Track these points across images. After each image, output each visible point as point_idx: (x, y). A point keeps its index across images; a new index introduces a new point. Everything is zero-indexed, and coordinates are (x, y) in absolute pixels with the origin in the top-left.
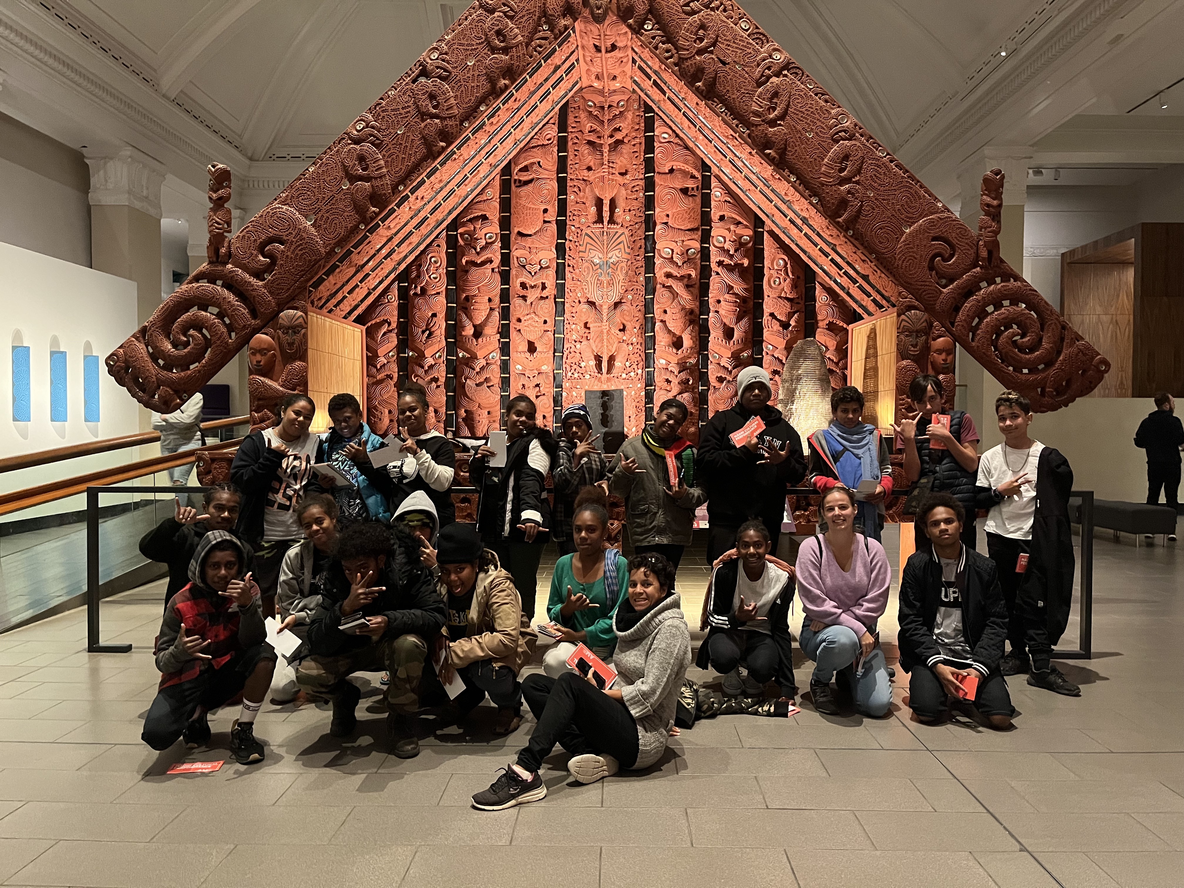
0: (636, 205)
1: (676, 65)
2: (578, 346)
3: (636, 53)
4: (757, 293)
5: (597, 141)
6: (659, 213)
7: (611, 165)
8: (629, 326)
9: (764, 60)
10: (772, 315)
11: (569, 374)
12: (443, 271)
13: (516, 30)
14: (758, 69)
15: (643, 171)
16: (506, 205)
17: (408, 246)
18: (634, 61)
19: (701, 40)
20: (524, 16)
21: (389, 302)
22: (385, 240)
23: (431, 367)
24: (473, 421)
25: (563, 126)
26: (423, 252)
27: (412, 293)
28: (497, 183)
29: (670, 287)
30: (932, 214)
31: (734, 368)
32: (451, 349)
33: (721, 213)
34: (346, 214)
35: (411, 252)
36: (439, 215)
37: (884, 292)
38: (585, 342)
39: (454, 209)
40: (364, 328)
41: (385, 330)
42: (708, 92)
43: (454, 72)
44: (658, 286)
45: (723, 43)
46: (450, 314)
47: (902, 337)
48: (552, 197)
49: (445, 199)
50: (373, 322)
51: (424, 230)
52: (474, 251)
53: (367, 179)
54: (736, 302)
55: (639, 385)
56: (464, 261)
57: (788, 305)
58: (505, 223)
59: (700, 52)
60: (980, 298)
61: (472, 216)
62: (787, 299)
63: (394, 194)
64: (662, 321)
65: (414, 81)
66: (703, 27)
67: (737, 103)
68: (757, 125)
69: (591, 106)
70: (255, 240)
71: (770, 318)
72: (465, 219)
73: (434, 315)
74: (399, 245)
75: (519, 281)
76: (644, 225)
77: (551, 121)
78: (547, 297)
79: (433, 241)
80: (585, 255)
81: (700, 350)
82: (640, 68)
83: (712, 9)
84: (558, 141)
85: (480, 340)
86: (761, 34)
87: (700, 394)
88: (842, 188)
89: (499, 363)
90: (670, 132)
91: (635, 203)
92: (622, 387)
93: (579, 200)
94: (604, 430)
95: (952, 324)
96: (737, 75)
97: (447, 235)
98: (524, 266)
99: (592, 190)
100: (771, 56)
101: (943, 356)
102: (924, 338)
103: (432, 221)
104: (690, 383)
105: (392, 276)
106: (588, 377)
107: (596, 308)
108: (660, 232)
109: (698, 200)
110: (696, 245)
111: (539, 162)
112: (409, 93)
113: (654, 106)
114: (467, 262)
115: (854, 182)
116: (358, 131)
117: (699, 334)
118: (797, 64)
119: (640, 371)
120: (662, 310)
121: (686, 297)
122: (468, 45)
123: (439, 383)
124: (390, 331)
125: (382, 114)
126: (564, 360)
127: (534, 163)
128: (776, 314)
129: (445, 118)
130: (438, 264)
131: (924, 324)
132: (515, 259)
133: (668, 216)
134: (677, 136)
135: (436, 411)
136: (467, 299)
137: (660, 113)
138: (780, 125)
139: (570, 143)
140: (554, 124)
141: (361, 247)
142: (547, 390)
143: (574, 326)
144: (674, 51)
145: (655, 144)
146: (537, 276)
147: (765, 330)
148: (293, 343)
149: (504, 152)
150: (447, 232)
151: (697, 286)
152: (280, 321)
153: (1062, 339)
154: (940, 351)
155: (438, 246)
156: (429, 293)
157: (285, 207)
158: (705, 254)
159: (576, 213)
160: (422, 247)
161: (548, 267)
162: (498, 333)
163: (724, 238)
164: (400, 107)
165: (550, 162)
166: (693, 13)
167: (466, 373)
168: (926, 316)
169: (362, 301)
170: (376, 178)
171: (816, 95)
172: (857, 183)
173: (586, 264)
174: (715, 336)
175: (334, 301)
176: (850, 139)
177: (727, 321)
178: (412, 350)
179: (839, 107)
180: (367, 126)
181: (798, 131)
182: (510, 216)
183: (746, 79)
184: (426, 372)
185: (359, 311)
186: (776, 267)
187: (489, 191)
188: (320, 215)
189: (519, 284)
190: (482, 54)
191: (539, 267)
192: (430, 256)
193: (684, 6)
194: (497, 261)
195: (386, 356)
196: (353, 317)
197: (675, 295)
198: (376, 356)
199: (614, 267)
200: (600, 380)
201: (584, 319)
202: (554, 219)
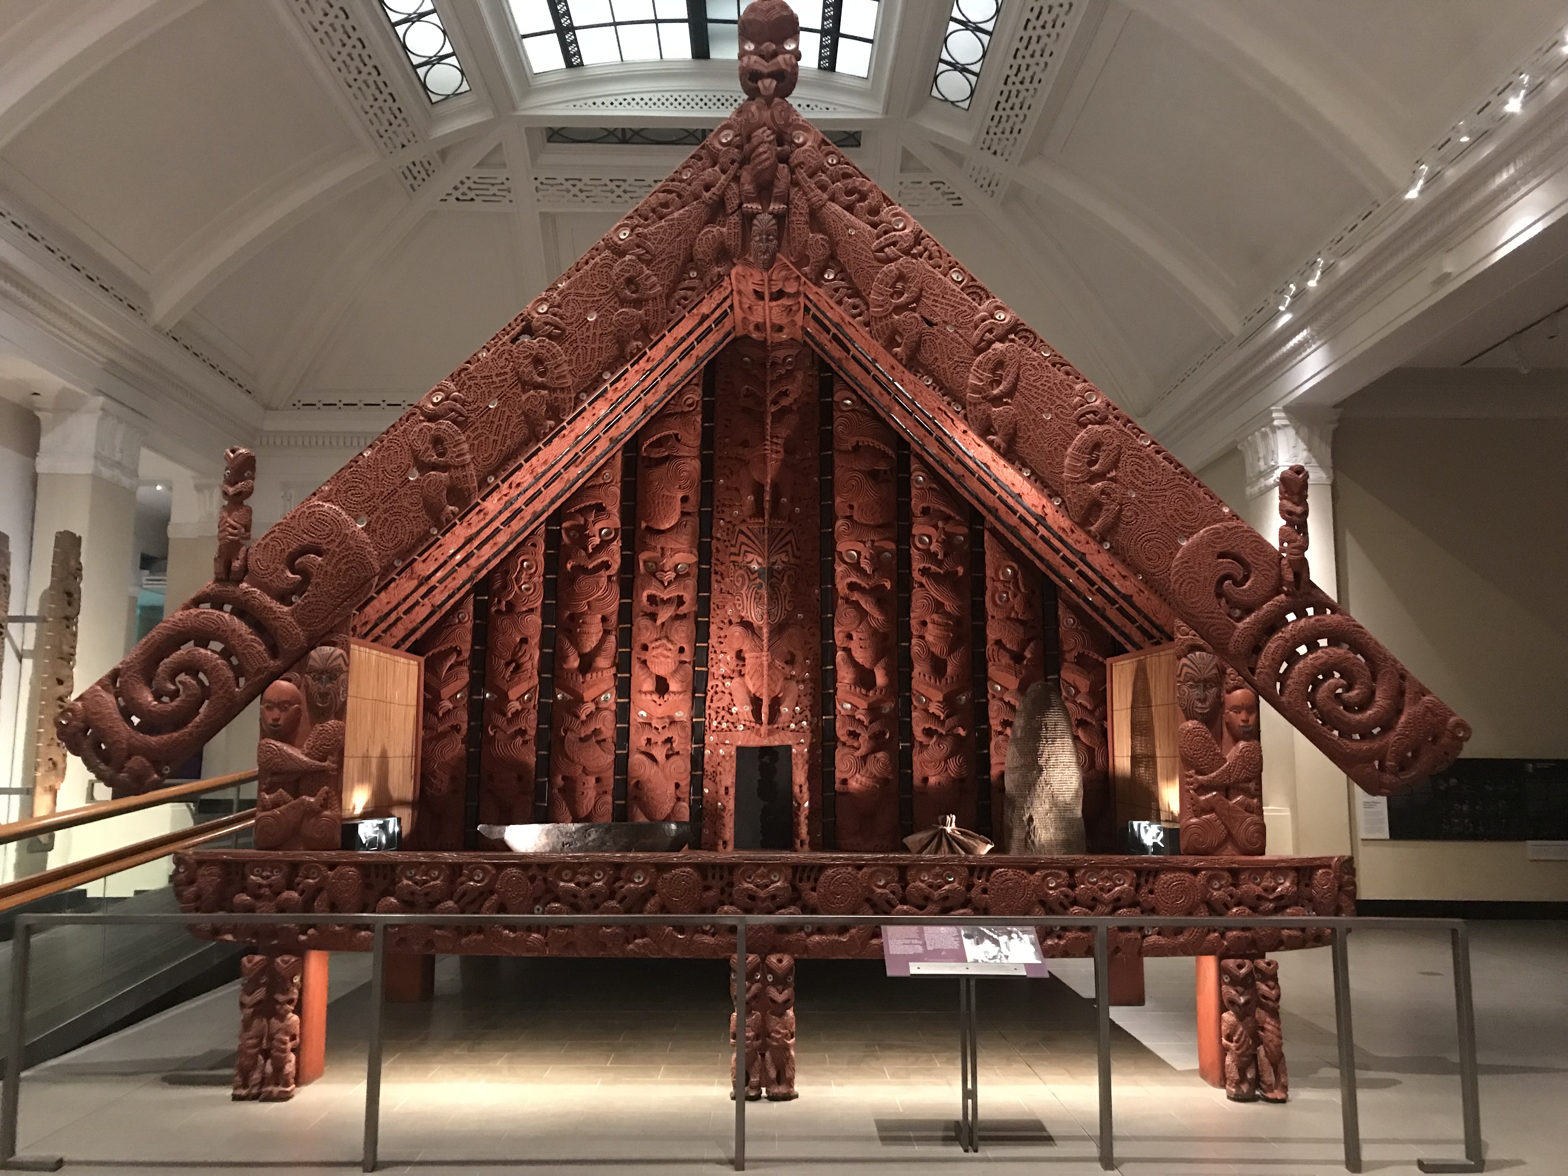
0: (808, 492)
1: (866, 324)
2: (728, 683)
3: (810, 301)
4: (979, 613)
5: (756, 408)
6: (840, 503)
7: (775, 440)
8: (799, 657)
9: (984, 320)
10: (998, 642)
11: (715, 723)
12: (538, 579)
13: (654, 279)
14: (977, 332)
15: (817, 449)
16: (630, 491)
17: (492, 547)
18: (807, 309)
19: (900, 294)
20: (663, 260)
21: (460, 622)
22: (462, 541)
23: (517, 714)
24: (574, 791)
25: (709, 386)
26: (510, 556)
27: (493, 609)
28: (618, 461)
29: (856, 605)
30: (1216, 522)
31: (948, 717)
32: (546, 688)
33: (925, 505)
34: (411, 515)
35: (495, 555)
36: (538, 505)
37: (1154, 618)
38: (737, 680)
39: (558, 497)
40: (422, 659)
41: (453, 661)
42: (911, 360)
43: (569, 329)
44: (840, 601)
45: (928, 298)
46: (547, 639)
47: (1185, 688)
48: (692, 483)
49: (546, 486)
50: (436, 651)
51: (516, 525)
52: (583, 553)
53: (445, 468)
54: (947, 624)
56: (569, 566)
57: (1021, 630)
58: (629, 515)
59: (898, 309)
60: (1288, 636)
61: (584, 505)
62: (1017, 620)
63: (480, 488)
64: (844, 649)
65: (514, 340)
66: (901, 277)
67: (949, 375)
68: (975, 404)
69: (747, 363)
70: (283, 550)
71: (995, 648)
72: (573, 510)
73: (524, 641)
74: (479, 548)
75: (645, 594)
76: (818, 519)
77: (695, 381)
78: (684, 616)
79: (525, 540)
80: (739, 559)
81: (900, 691)
82: (815, 317)
83: (914, 256)
84: (703, 408)
85: (589, 676)
86: (979, 287)
87: (899, 752)
88: (1093, 487)
89: (614, 707)
90: (855, 398)
91: (807, 490)
92: (790, 743)
93: (730, 485)
95: (1253, 671)
96: (949, 339)
97: (547, 530)
98: (653, 574)
99: (749, 471)
100: (992, 316)
101: (1243, 715)
102: (1214, 690)
103: (527, 514)
104: (887, 737)
105: (468, 586)
106: (741, 728)
107: (753, 632)
108: (842, 529)
109: (893, 484)
110: (889, 547)
111: (677, 435)
112: (506, 356)
113: (833, 365)
114: (573, 567)
115: (1109, 479)
116: (434, 404)
117: (898, 668)
118: (1028, 325)
119: (814, 720)
120: (846, 635)
121: (878, 618)
122: (588, 296)
123: (527, 737)
124: (461, 663)
125: (468, 383)
126: (708, 703)
127: (670, 435)
128: (1004, 641)
129: (555, 389)
130: (533, 570)
131: (1215, 671)
132: (642, 564)
134: (864, 402)
136: (573, 618)
137: (841, 374)
138: (1007, 404)
139: (719, 411)
140: (697, 385)
141: (429, 553)
142: (682, 747)
143: (721, 656)
144: (863, 307)
145: (834, 413)
146: (673, 587)
147: (990, 664)
148: (327, 694)
149: (629, 422)
150: (545, 528)
151: (894, 601)
152: (311, 662)
153: (1402, 693)
154: (1237, 709)
156: (518, 610)
157: (327, 505)
158: (905, 560)
159: (726, 502)
160: (511, 548)
161: (688, 575)
162: (614, 665)
163: (929, 537)
164: (494, 374)
165: (691, 435)
166: (889, 260)
167: (567, 722)
168: (1216, 660)
169: (423, 622)
170: (456, 468)
171: (1054, 365)
172: (1113, 480)
173: (741, 572)
174: (921, 671)
175: (384, 626)
176: (1100, 423)
177: (936, 650)
178: (490, 691)
179: (1085, 381)
180: (447, 398)
181: (1032, 412)
182: (636, 506)
183: (960, 344)
184: (510, 721)
185: (418, 635)
186: (1001, 578)
187: (607, 472)
188: (375, 516)
189: (644, 599)
190: (607, 307)
191: (674, 575)
192: (521, 558)
193: (877, 251)
194: (616, 566)
195: (452, 698)
196: (408, 644)
197: (863, 614)
198: (438, 698)
199: (780, 577)
200: (758, 733)
201: (736, 646)
202: (696, 510)
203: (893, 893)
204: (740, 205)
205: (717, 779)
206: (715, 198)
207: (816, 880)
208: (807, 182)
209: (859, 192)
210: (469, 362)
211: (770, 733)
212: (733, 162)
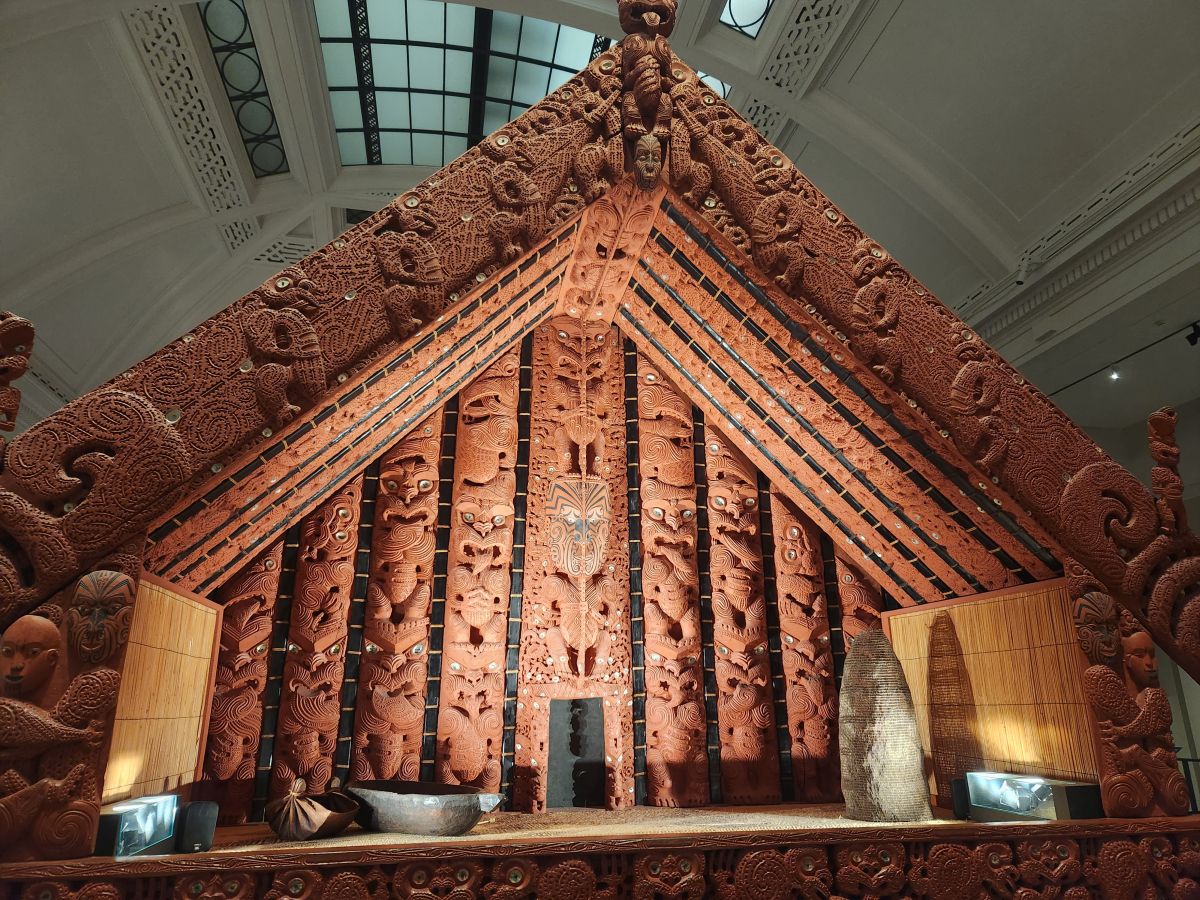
0: (617, 454)
1: (748, 252)
2: (543, 634)
3: (644, 266)
4: (768, 568)
5: (571, 377)
6: (645, 465)
7: (590, 404)
8: (612, 606)
9: (863, 256)
10: (789, 596)
11: (529, 676)
12: (353, 528)
13: (533, 186)
14: (857, 266)
15: (624, 416)
16: (449, 446)
17: (312, 489)
18: (631, 282)
19: (782, 224)
20: (544, 171)
21: (266, 569)
22: (286, 472)
23: (322, 667)
24: (380, 751)
25: (526, 356)
26: (328, 501)
27: (304, 557)
28: (439, 417)
29: (662, 558)
31: (750, 668)
32: (355, 639)
33: (720, 470)
34: (241, 411)
35: (313, 499)
36: (363, 449)
38: (552, 630)
39: (383, 443)
40: (222, 608)
41: (255, 611)
42: (793, 288)
43: (440, 228)
44: (646, 555)
45: (808, 231)
46: (359, 588)
47: (1087, 630)
48: (511, 439)
49: (377, 427)
50: (238, 599)
51: (340, 468)
52: (401, 503)
53: (286, 360)
54: (746, 578)
55: (626, 692)
56: (386, 515)
57: (809, 584)
58: (447, 469)
59: (782, 238)
61: (404, 456)
62: (805, 576)
63: (328, 387)
64: (652, 601)
65: (377, 233)
66: (783, 208)
67: (833, 304)
68: (862, 333)
69: (563, 337)
70: (59, 445)
71: (788, 601)
72: (393, 461)
73: (335, 590)
75: (462, 545)
76: (626, 479)
77: (513, 351)
78: (500, 566)
79: (344, 487)
80: (556, 512)
81: (703, 642)
82: (639, 290)
83: (793, 191)
84: (520, 375)
85: (402, 626)
86: (852, 227)
87: (706, 703)
88: (981, 420)
89: (425, 660)
90: (657, 374)
91: (616, 452)
92: (604, 694)
93: (545, 445)
94: (574, 759)
95: (1145, 611)
96: (831, 271)
97: (365, 481)
98: (471, 525)
99: (565, 432)
100: (869, 252)
103: (351, 457)
104: (695, 687)
105: (280, 531)
106: (556, 679)
107: (569, 582)
108: (647, 488)
109: (692, 451)
110: (691, 506)
111: (496, 397)
112: (368, 247)
114: (389, 517)
115: (994, 414)
116: (279, 290)
117: (700, 620)
118: (901, 266)
119: (626, 671)
120: (654, 587)
121: (683, 570)
122: (463, 196)
123: (331, 693)
124: (263, 614)
125: (322, 271)
126: (521, 654)
127: (490, 397)
128: (794, 595)
129: (424, 285)
130: (348, 519)
131: (1114, 612)
132: (459, 515)
133: (656, 469)
134: (666, 378)
135: (321, 738)
136: (386, 567)
138: (892, 335)
139: (535, 379)
140: (516, 354)
141: (247, 479)
142: (496, 700)
143: (536, 607)
144: (746, 236)
145: (639, 386)
146: (491, 537)
147: (782, 617)
148: (99, 633)
149: (458, 376)
150: (364, 476)
151: (695, 557)
152: (81, 590)
154: (1140, 653)
155: (351, 494)
156: (331, 558)
157: (128, 394)
158: (702, 518)
159: (542, 460)
160: (330, 493)
161: (504, 526)
162: (427, 615)
163: (725, 499)
164: (353, 264)
165: (510, 398)
166: (770, 192)
167: (377, 676)
168: (1112, 600)
169: (227, 567)
170: (301, 360)
172: (997, 414)
173: (557, 524)
174: (722, 625)
175: (184, 564)
176: (979, 359)
177: (735, 603)
178: (295, 642)
179: (958, 320)
180: (295, 285)
181: (915, 345)
182: (453, 460)
183: (842, 276)
184: (314, 675)
185: (219, 582)
186: (789, 537)
187: (428, 427)
188: (192, 411)
189: (462, 548)
190: (484, 209)
191: (491, 526)
192: (337, 507)
193: (757, 183)
194: (432, 517)
195: (251, 651)
196: (208, 591)
197: (669, 567)
198: (235, 651)
199: (595, 529)
200: (574, 685)
201: (553, 597)
202: (513, 466)
203: (823, 880)
204: (622, 129)
205: (531, 735)
206: (596, 118)
207: (733, 869)
208: (688, 114)
209: (736, 131)
210: (323, 251)
211: (587, 684)
212: (614, 88)
